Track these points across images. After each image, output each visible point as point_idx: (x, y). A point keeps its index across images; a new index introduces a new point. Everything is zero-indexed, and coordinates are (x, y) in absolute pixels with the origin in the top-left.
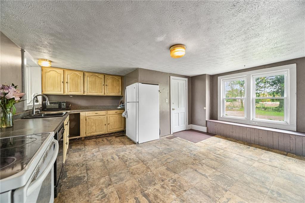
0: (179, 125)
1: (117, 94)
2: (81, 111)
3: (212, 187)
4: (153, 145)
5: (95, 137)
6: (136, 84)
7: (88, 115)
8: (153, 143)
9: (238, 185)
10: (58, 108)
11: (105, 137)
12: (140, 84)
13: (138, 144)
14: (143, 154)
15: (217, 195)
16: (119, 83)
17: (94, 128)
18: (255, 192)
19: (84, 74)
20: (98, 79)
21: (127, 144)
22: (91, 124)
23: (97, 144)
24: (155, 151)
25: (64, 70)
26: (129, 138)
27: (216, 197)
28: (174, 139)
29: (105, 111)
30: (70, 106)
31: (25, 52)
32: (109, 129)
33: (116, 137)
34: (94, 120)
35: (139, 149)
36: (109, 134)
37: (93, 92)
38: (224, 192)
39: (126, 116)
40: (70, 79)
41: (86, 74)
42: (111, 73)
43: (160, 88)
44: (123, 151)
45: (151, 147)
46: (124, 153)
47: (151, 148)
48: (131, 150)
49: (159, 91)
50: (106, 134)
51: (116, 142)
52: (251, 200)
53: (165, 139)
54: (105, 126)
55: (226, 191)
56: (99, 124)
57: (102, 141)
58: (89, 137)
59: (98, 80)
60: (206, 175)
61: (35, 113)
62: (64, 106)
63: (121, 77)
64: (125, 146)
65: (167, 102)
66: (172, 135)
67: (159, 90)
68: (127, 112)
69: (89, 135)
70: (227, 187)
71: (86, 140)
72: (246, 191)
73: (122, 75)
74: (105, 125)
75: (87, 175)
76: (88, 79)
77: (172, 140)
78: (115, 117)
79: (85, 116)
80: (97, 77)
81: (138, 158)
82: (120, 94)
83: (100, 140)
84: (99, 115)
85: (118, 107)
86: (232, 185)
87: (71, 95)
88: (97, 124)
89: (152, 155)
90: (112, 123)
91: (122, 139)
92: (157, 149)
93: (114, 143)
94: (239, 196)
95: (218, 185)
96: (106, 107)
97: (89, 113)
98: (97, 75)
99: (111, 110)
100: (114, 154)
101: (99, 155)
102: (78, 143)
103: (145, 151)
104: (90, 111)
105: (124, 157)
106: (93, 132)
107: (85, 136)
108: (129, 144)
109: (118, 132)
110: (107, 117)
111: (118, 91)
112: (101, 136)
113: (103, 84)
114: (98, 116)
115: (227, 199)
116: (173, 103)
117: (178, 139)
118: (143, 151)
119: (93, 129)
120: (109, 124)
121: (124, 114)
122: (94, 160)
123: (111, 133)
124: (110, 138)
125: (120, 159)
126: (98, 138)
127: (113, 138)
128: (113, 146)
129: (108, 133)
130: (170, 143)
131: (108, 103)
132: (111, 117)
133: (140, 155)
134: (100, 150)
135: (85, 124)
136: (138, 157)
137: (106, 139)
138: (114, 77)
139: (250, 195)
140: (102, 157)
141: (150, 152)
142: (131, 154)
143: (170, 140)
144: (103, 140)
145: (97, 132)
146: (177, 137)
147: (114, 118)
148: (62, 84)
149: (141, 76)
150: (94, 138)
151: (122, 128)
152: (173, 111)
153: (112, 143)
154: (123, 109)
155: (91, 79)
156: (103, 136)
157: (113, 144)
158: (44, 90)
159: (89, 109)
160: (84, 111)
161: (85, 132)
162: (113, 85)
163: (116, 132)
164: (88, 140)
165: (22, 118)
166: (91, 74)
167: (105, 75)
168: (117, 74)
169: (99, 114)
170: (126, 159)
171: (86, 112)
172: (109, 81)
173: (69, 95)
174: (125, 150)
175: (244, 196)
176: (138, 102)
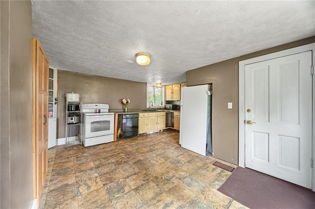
3: (112, 178)
9: (104, 198)
13: (181, 146)
15: (103, 178)
18: (90, 207)
22: (179, 122)
25: (172, 85)
27: (102, 177)
30: (178, 107)
38: (104, 183)
52: (86, 197)
55: (104, 185)
60: (127, 178)
65: (230, 107)
70: (107, 187)
71: (177, 132)
72: (95, 199)
86: (107, 192)
94: (94, 191)
95: (112, 182)
115: (98, 182)
116: (248, 111)
135: (176, 120)
139: (90, 200)
146: (231, 171)
148: (171, 94)
152: (247, 125)
171: (177, 113)
175: (92, 194)
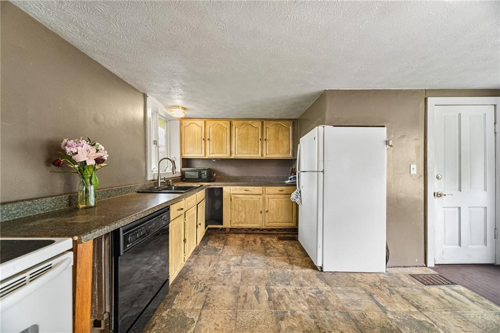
0: (460, 245)
1: (285, 156)
2: (224, 185)
4: (365, 290)
5: (245, 232)
6: (318, 129)
7: (234, 192)
8: (364, 282)
10: (197, 178)
11: (261, 233)
12: (329, 129)
13: (322, 271)
14: (331, 313)
16: (287, 134)
17: (243, 214)
19: (230, 124)
20: (251, 130)
21: (297, 264)
22: (239, 208)
23: (243, 245)
24: (370, 316)
25: (205, 121)
26: (303, 249)
28: (443, 287)
29: (261, 187)
30: (215, 175)
31: (148, 98)
32: (267, 222)
33: (280, 239)
34: (242, 201)
35: (321, 288)
36: (269, 231)
37: (245, 152)
39: (297, 200)
40: (213, 133)
41: (234, 123)
42: (273, 117)
43: (389, 134)
44: (282, 282)
45: (359, 294)
46: (283, 287)
47: (356, 298)
48: (301, 285)
49: (387, 143)
50: (262, 230)
51: (275, 250)
53: (407, 280)
54: (260, 215)
56: (251, 209)
57: (253, 242)
58: (235, 229)
59: (252, 132)
61: (161, 185)
62: (205, 175)
63: (292, 122)
64: (290, 267)
65: (414, 172)
66: (432, 272)
67: (386, 139)
68: (300, 192)
69: (235, 226)
71: (231, 233)
73: (294, 117)
74: (261, 212)
75: (198, 322)
76: (236, 131)
77: (434, 289)
78: (279, 199)
79: (230, 194)
80: (250, 127)
81: (313, 321)
82: (290, 156)
83: (251, 238)
84: (251, 193)
85: (287, 180)
87: (214, 159)
88: (247, 210)
89: (357, 325)
90: (273, 209)
91: (290, 248)
92: (377, 308)
93: (273, 252)
96: (265, 179)
97: (236, 189)
98: (250, 122)
99: (271, 186)
100: (264, 282)
101: (236, 274)
102: (219, 238)
103: (338, 301)
104: (237, 185)
105: (281, 302)
106: (241, 221)
107: (230, 227)
108: (300, 266)
109: (285, 229)
110: (264, 199)
111: (286, 150)
112: (255, 232)
113: (260, 137)
114: (249, 194)
116: (438, 178)
117: (460, 293)
118: (332, 300)
119: (241, 217)
120: (267, 212)
121: (293, 196)
122: (224, 285)
123: (272, 229)
124: (268, 239)
125: (271, 303)
126: (250, 234)
127: (273, 241)
128: (268, 260)
129: (266, 228)
130: (425, 298)
131: (269, 172)
132: (272, 200)
133: (322, 313)
134: (244, 261)
135: (230, 206)
136: (315, 318)
137: (261, 239)
138: (279, 123)
140: (239, 282)
141: (354, 310)
142: (300, 300)
143: (426, 288)
144: (255, 241)
145: (247, 223)
146: (453, 283)
147: (276, 201)
148: (203, 142)
149: (330, 109)
150: (243, 233)
151: (292, 223)
152: (437, 199)
153: (268, 251)
154: (294, 185)
155: (241, 131)
156: (258, 232)
157: (269, 255)
158: (183, 152)
159: (240, 182)
160: (229, 185)
161: (230, 220)
162: (277, 139)
163: (280, 229)
164: (233, 235)
165: (138, 192)
166: (241, 122)
167: (262, 120)
168: (284, 117)
169: (251, 191)
170: (284, 308)
171: (232, 187)
172: (270, 131)
173: (211, 159)
174: (288, 280)
176: (323, 172)
